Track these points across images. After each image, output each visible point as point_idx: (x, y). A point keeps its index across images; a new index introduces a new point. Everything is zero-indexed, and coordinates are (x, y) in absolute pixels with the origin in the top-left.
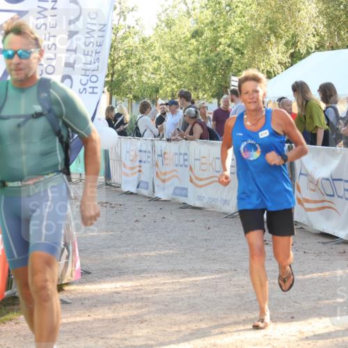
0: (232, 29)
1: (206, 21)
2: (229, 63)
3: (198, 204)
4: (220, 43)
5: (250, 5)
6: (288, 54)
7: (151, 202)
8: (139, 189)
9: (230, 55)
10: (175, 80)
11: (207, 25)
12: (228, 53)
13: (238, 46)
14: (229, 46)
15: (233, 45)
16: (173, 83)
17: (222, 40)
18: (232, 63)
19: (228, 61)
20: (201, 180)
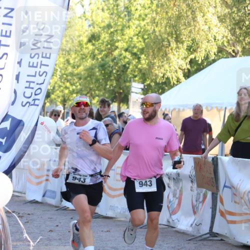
0: (130, 32)
1: (102, 25)
2: (125, 68)
3: (110, 214)
4: (117, 47)
5: (149, 7)
6: (189, 60)
7: (60, 212)
8: (45, 198)
9: (127, 60)
10: (68, 84)
11: (104, 28)
12: (125, 57)
13: (135, 50)
14: (126, 50)
15: (130, 49)
16: (66, 88)
17: (119, 44)
18: (128, 68)
19: (124, 66)
20: (115, 190)
